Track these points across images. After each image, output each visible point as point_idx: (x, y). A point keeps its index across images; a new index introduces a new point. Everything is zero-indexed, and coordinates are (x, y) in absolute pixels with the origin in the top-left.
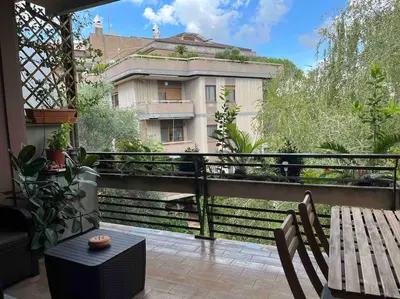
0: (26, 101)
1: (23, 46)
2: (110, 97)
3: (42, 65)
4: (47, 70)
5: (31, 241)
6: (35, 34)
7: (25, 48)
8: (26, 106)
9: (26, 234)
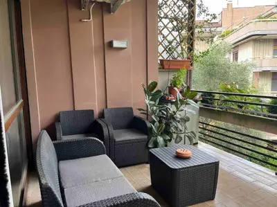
0: (161, 55)
1: (162, 18)
2: (232, 54)
3: (173, 30)
4: (175, 33)
5: (148, 141)
6: (170, 9)
7: (163, 20)
8: (160, 58)
9: (146, 137)
